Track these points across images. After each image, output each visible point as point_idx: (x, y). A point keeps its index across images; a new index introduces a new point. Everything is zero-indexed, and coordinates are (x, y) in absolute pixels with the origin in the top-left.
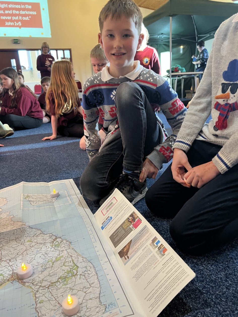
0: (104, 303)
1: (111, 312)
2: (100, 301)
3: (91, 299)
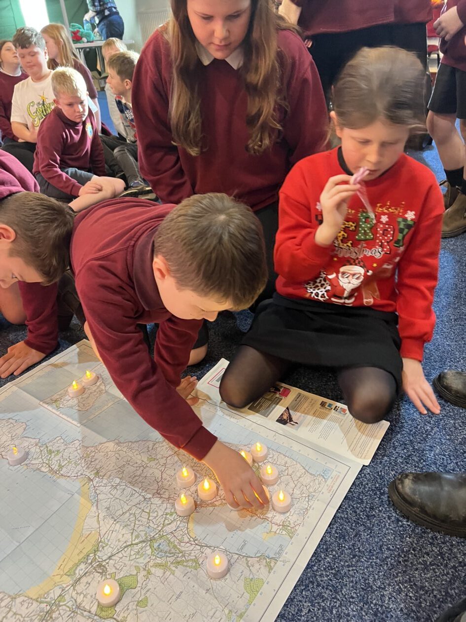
0: (318, 473)
1: (332, 478)
2: (311, 474)
3: (300, 478)
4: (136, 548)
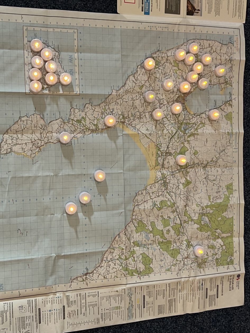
0: (228, 42)
1: (235, 41)
2: (225, 45)
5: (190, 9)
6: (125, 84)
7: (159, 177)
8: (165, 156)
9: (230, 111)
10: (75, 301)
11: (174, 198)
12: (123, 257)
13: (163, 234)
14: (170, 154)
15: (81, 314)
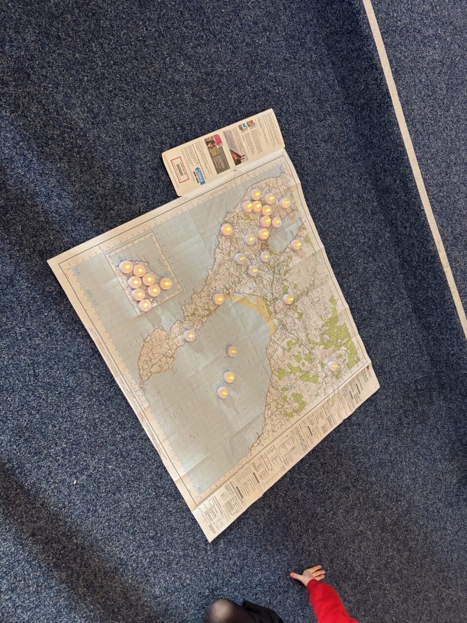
1: (285, 169)
2: (278, 177)
4: (275, 281)
5: (236, 158)
6: (215, 259)
7: (276, 324)
8: (274, 302)
9: (305, 234)
10: (260, 464)
11: (296, 334)
12: (280, 406)
13: (300, 369)
14: (277, 299)
15: (269, 470)
